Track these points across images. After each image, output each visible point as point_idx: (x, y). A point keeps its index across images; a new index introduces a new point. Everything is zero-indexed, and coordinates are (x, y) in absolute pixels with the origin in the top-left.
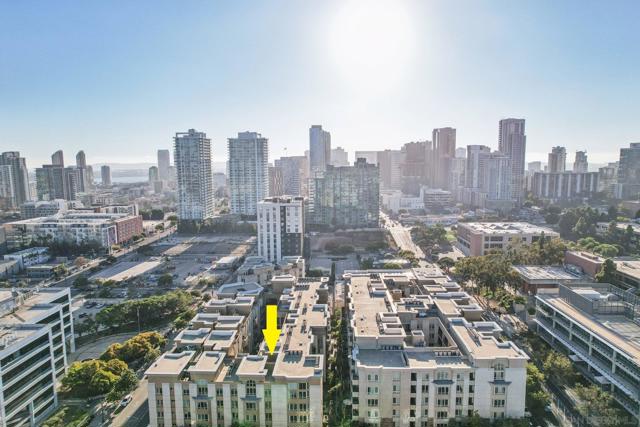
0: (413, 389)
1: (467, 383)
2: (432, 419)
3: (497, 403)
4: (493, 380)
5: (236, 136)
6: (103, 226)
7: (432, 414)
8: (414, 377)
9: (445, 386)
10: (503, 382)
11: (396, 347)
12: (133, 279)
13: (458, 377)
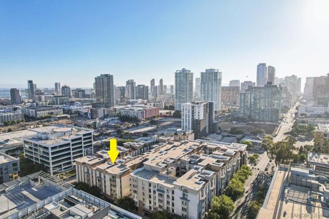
0: (150, 191)
1: (170, 194)
2: (157, 208)
3: (183, 209)
4: (182, 197)
5: (204, 71)
6: (139, 110)
7: (157, 206)
8: (150, 185)
9: (161, 193)
10: (186, 199)
11: (157, 172)
12: (138, 133)
13: (168, 190)
